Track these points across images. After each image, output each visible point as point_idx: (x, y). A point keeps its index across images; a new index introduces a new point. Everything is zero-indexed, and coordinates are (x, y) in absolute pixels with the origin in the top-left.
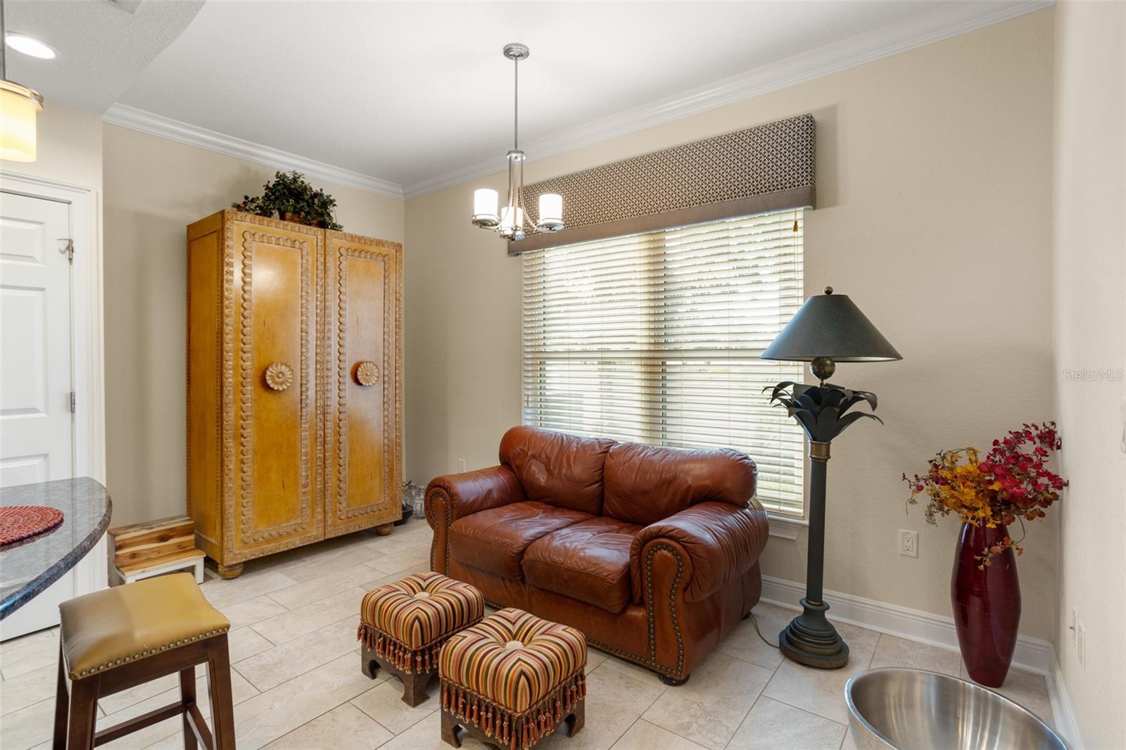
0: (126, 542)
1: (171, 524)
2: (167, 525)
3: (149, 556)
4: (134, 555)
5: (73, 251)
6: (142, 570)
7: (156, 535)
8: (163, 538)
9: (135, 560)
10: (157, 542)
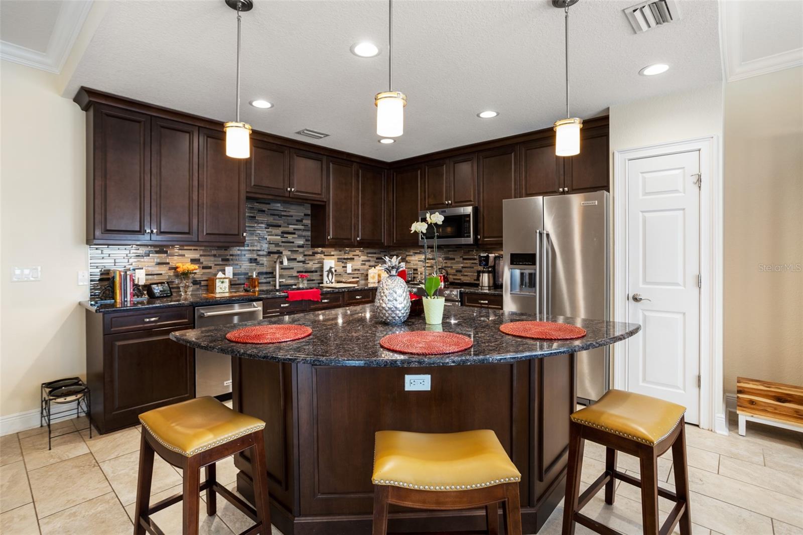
0: (746, 390)
1: (789, 390)
2: (786, 390)
3: (766, 408)
4: (752, 402)
5: (701, 181)
6: (752, 415)
7: (773, 394)
8: (780, 398)
9: (752, 406)
10: (773, 400)
